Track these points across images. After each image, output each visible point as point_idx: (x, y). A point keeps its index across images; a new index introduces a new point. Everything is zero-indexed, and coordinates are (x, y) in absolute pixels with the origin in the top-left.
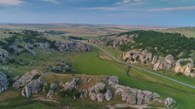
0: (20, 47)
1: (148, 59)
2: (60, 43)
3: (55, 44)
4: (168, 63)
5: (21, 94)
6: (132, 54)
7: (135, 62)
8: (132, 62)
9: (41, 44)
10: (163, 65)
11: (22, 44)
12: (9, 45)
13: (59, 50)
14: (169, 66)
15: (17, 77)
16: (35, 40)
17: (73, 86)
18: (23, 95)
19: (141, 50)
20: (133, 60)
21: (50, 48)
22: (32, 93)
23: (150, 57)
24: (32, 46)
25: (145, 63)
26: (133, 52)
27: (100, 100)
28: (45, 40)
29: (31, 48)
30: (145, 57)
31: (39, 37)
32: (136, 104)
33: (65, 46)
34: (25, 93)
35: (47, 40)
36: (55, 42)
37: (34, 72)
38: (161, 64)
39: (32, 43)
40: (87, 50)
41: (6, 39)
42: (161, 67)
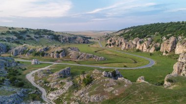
0: (28, 36)
1: (121, 43)
2: (63, 37)
3: (59, 37)
5: (11, 55)
7: (112, 46)
8: (109, 46)
9: (46, 36)
10: (129, 46)
12: (20, 34)
14: (133, 46)
17: (43, 50)
19: (118, 37)
21: (52, 39)
22: (17, 54)
25: (118, 46)
26: (113, 39)
27: (55, 57)
28: (50, 34)
29: (37, 38)
30: (118, 42)
31: (48, 32)
32: (77, 59)
33: (66, 38)
35: (53, 35)
38: (127, 45)
39: (39, 34)
40: (84, 43)
41: (20, 31)
42: (127, 48)
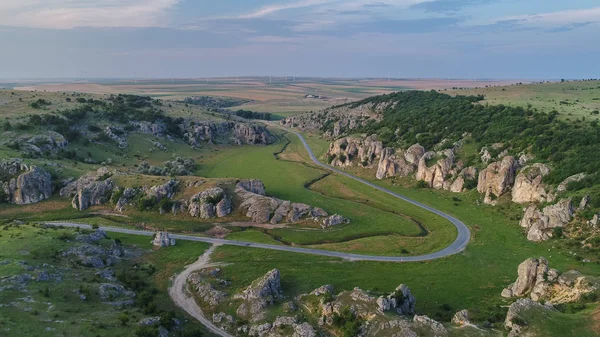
0: (94, 129)
1: (374, 156)
2: (193, 124)
3: (181, 126)
4: (407, 163)
5: (71, 205)
6: (343, 147)
7: (347, 163)
8: (340, 163)
9: (143, 125)
10: (396, 166)
11: (99, 124)
12: (72, 124)
13: (187, 139)
14: (407, 170)
15: (70, 179)
16: (131, 116)
17: (164, 193)
18: (74, 206)
19: (364, 135)
20: (343, 159)
21: (164, 133)
22: (89, 204)
23: (377, 151)
24: (120, 127)
25: (365, 164)
26: (349, 140)
27: (204, 214)
28: (155, 117)
29: (119, 133)
30: (366, 152)
31: (145, 110)
32: (268, 222)
33: (204, 130)
34: (78, 204)
35: (161, 117)
36: (181, 121)
37: (102, 171)
38: (392, 166)
39: (123, 121)
40: (258, 141)
41: (66, 113)
42: (391, 173)
